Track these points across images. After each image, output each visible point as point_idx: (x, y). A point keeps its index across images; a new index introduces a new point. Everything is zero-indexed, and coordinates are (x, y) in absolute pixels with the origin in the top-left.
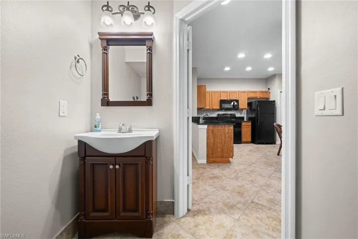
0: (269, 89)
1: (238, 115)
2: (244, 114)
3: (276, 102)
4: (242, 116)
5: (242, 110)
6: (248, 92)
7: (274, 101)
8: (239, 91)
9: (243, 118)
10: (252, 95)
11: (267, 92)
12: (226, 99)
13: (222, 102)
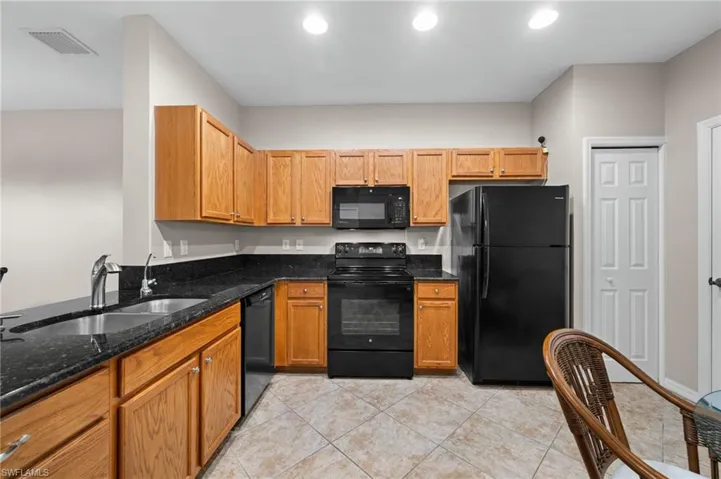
0: (542, 140)
1: (416, 247)
2: (442, 244)
3: (572, 193)
4: (434, 251)
5: (434, 227)
6: (450, 152)
7: (563, 190)
8: (412, 151)
9: (439, 258)
10: (470, 167)
11: (533, 153)
12: (362, 183)
13: (341, 195)
